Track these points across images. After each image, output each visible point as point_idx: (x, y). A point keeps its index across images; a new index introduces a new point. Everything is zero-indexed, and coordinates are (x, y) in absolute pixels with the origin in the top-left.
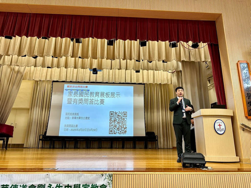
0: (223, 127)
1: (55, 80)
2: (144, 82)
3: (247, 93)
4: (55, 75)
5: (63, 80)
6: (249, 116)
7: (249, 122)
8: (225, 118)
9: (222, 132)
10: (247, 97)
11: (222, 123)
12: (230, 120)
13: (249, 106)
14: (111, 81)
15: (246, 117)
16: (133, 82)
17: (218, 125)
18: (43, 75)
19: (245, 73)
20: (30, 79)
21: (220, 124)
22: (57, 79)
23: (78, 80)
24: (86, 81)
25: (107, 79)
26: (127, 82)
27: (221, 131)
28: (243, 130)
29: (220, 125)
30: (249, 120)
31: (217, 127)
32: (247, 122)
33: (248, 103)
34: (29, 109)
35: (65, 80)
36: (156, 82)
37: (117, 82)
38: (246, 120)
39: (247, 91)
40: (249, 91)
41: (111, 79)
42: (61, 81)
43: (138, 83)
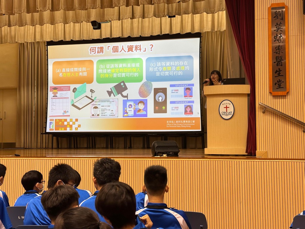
1: (48, 40)
3: (277, 57)
4: (48, 31)
7: (274, 100)
8: (236, 97)
9: (230, 116)
10: (274, 62)
11: (230, 104)
13: (275, 77)
15: (271, 93)
17: (224, 108)
18: (30, 33)
19: (279, 24)
20: (12, 41)
21: (227, 106)
22: (51, 38)
24: (96, 38)
26: (163, 33)
27: (227, 115)
28: (264, 113)
30: (275, 97)
31: (222, 110)
32: (272, 100)
33: (276, 73)
34: (17, 89)
35: (63, 39)
36: (218, 29)
37: (146, 36)
38: (270, 97)
39: (277, 53)
40: (279, 54)
41: (137, 31)
42: (57, 40)
43: (184, 33)
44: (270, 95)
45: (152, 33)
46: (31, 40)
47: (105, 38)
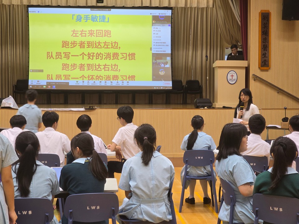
0: (235, 77)
1: (35, 4)
2: (171, 4)
3: (264, 45)
5: (47, 4)
6: (261, 67)
7: (261, 72)
8: (238, 69)
9: (234, 82)
10: (262, 48)
12: (244, 71)
13: (263, 58)
14: (119, 3)
15: (259, 68)
16: (153, 5)
22: (38, 2)
24: (81, 5)
25: (114, 2)
26: (144, 5)
27: (232, 81)
28: (255, 80)
29: (232, 76)
30: (262, 70)
31: (229, 77)
33: (263, 55)
35: (50, 4)
36: (190, 5)
37: (128, 6)
38: (259, 71)
39: (264, 42)
40: (265, 43)
42: (44, 5)
43: (162, 6)
44: (259, 69)
45: (134, 4)
46: (17, 3)
47: (91, 5)
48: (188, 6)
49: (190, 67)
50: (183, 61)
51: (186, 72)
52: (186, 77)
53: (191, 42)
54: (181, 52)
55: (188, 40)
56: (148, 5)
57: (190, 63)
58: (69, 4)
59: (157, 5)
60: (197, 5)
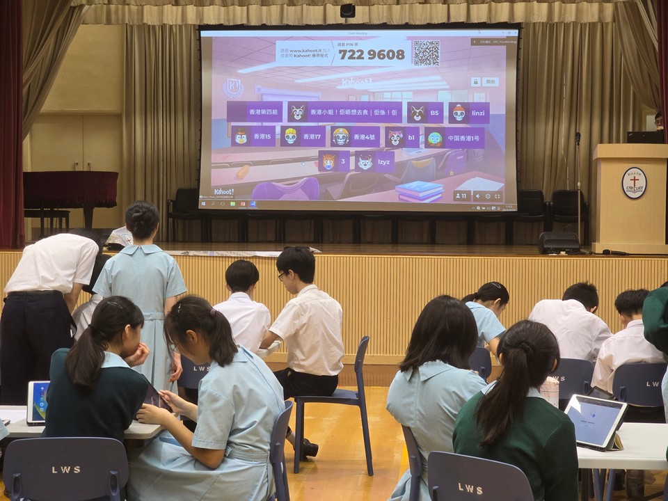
0: (641, 183)
1: (212, 22)
2: (516, 16)
5: (239, 23)
8: (650, 164)
9: (639, 194)
11: (640, 174)
12: (662, 169)
14: (398, 17)
16: (474, 20)
17: (631, 180)
21: (635, 177)
22: (219, 19)
23: (288, 19)
24: (313, 23)
25: (385, 14)
26: (452, 20)
27: (635, 192)
29: (635, 180)
31: (628, 183)
34: (120, 116)
35: (245, 22)
36: (560, 18)
37: (418, 23)
41: (399, 13)
42: (231, 24)
43: (494, 21)
45: (431, 18)
46: (174, 21)
47: (334, 23)
48: (556, 20)
49: (563, 158)
50: (545, 146)
51: (553, 171)
52: (553, 183)
53: (566, 103)
54: (541, 127)
55: (558, 98)
56: (462, 19)
57: (561, 152)
58: (285, 22)
59: (484, 19)
60: (577, 17)
